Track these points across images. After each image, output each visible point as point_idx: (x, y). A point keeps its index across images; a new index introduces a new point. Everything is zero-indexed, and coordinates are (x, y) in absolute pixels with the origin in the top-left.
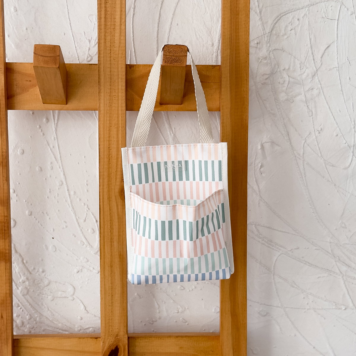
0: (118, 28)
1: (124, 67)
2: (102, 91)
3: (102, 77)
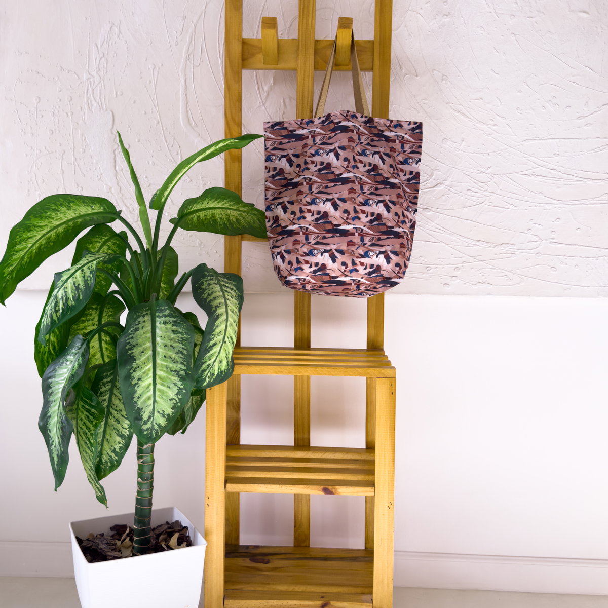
0: (311, 15)
1: (314, 41)
2: (300, 55)
3: (300, 46)
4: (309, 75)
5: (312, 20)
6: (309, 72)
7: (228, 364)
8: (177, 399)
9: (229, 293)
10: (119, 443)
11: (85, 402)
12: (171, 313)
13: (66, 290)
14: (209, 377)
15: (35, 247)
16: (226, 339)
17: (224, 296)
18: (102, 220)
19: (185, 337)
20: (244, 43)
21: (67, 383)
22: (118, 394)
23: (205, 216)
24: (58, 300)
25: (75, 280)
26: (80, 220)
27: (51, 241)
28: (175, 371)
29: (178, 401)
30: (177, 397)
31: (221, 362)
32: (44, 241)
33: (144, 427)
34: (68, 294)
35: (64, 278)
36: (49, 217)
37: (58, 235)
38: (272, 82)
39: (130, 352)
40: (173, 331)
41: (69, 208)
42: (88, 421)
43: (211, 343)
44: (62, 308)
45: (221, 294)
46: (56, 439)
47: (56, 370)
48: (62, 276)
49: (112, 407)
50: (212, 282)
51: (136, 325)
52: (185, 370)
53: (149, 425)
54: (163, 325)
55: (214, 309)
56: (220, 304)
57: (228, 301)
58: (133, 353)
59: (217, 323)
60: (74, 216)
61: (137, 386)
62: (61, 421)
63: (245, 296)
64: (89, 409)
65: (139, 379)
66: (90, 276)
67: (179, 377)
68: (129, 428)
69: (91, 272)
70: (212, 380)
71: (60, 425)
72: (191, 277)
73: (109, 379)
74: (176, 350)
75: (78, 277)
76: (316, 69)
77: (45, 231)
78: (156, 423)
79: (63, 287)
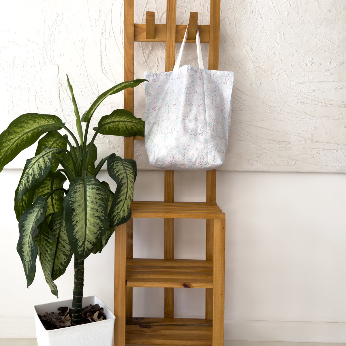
0: (173, 11)
1: (175, 26)
2: (168, 33)
3: (168, 28)
4: (173, 45)
5: (174, 13)
6: (173, 43)
7: (128, 212)
8: (99, 233)
9: (128, 170)
10: (65, 259)
11: (45, 235)
12: (96, 183)
13: (34, 169)
14: (117, 220)
15: (14, 145)
16: (127, 198)
17: (126, 173)
18: (53, 128)
19: (104, 197)
20: (135, 26)
21: (34, 224)
22: (64, 231)
23: (113, 126)
24: (29, 175)
25: (39, 163)
26: (41, 129)
27: (24, 141)
28: (98, 217)
29: (99, 234)
30: (99, 232)
31: (124, 211)
32: (20, 141)
33: (80, 250)
34: (35, 172)
35: (33, 162)
36: (23, 127)
37: (28, 138)
38: (151, 49)
39: (71, 205)
40: (97, 193)
41: (35, 122)
42: (47, 246)
43: (119, 200)
44: (31, 180)
45: (124, 171)
46: (28, 258)
47: (28, 217)
48: (31, 161)
49: (60, 238)
50: (118, 164)
51: (75, 189)
52: (103, 216)
53: (82, 249)
54: (91, 190)
55: (120, 180)
56: (124, 177)
57: (128, 175)
58: (73, 206)
59: (122, 188)
60: (38, 126)
61: (75, 225)
62: (31, 247)
63: (137, 172)
64: (47, 240)
65: (77, 222)
66: (48, 161)
67: (100, 220)
68: (70, 250)
69: (49, 159)
70: (119, 222)
71: (30, 249)
72: (106, 161)
73: (59, 222)
74: (98, 204)
75: (41, 162)
76: (176, 41)
77: (20, 135)
78: (86, 247)
79: (32, 168)
